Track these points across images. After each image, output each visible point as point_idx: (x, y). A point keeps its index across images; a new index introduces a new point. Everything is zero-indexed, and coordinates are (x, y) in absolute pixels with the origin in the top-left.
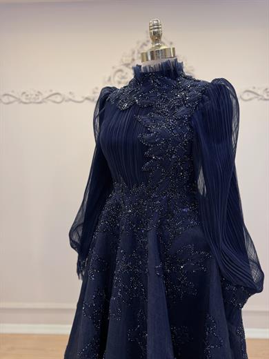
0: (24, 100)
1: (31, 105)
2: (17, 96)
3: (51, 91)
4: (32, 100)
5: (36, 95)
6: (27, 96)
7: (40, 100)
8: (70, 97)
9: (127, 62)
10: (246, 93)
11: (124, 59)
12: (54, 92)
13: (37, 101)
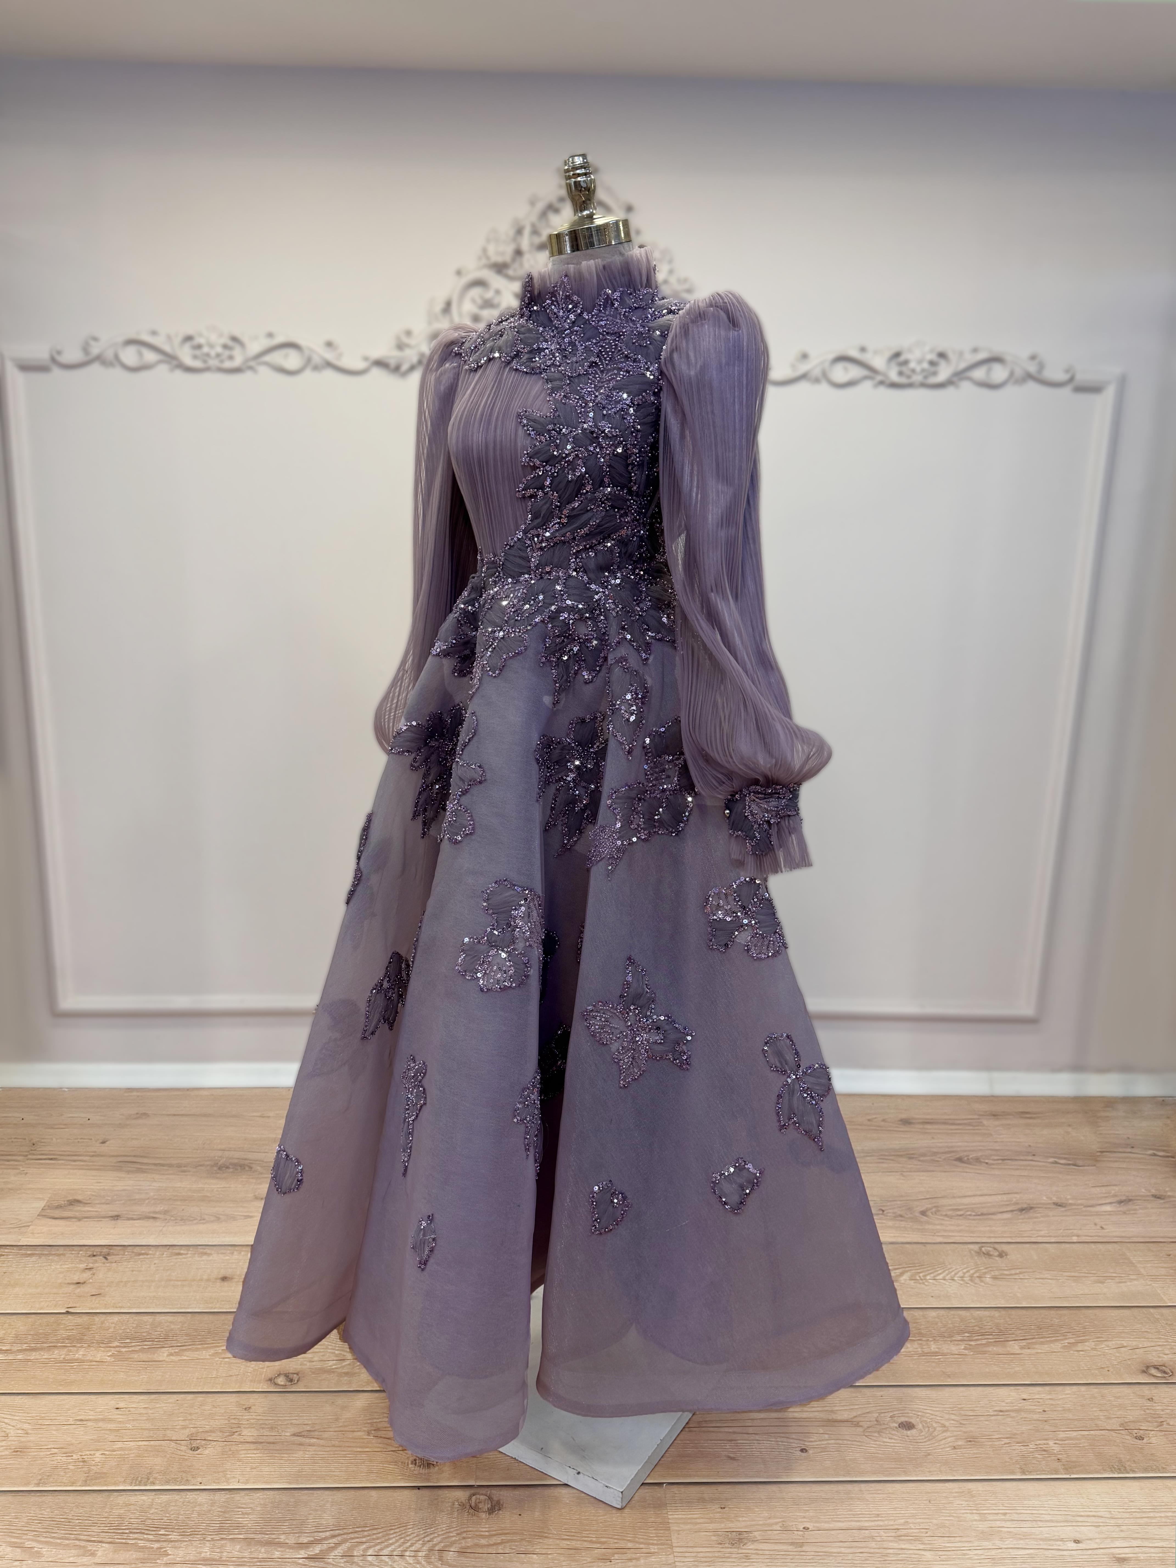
0: (188, 361)
1: (207, 376)
2: (167, 348)
3: (270, 335)
4: (213, 363)
5: (225, 347)
6: (199, 347)
7: (238, 362)
8: (329, 356)
9: (499, 259)
10: (840, 367)
11: (492, 249)
12: (280, 339)
13: (228, 364)
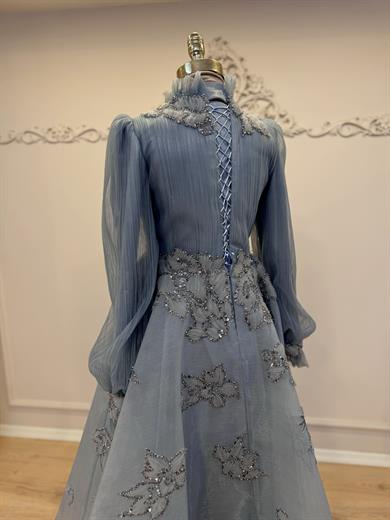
0: (50, 139)
1: (59, 145)
2: (42, 134)
3: (84, 126)
4: (61, 139)
5: (66, 132)
6: (54, 133)
7: (70, 138)
10: (346, 127)
12: (88, 128)
13: (67, 140)
